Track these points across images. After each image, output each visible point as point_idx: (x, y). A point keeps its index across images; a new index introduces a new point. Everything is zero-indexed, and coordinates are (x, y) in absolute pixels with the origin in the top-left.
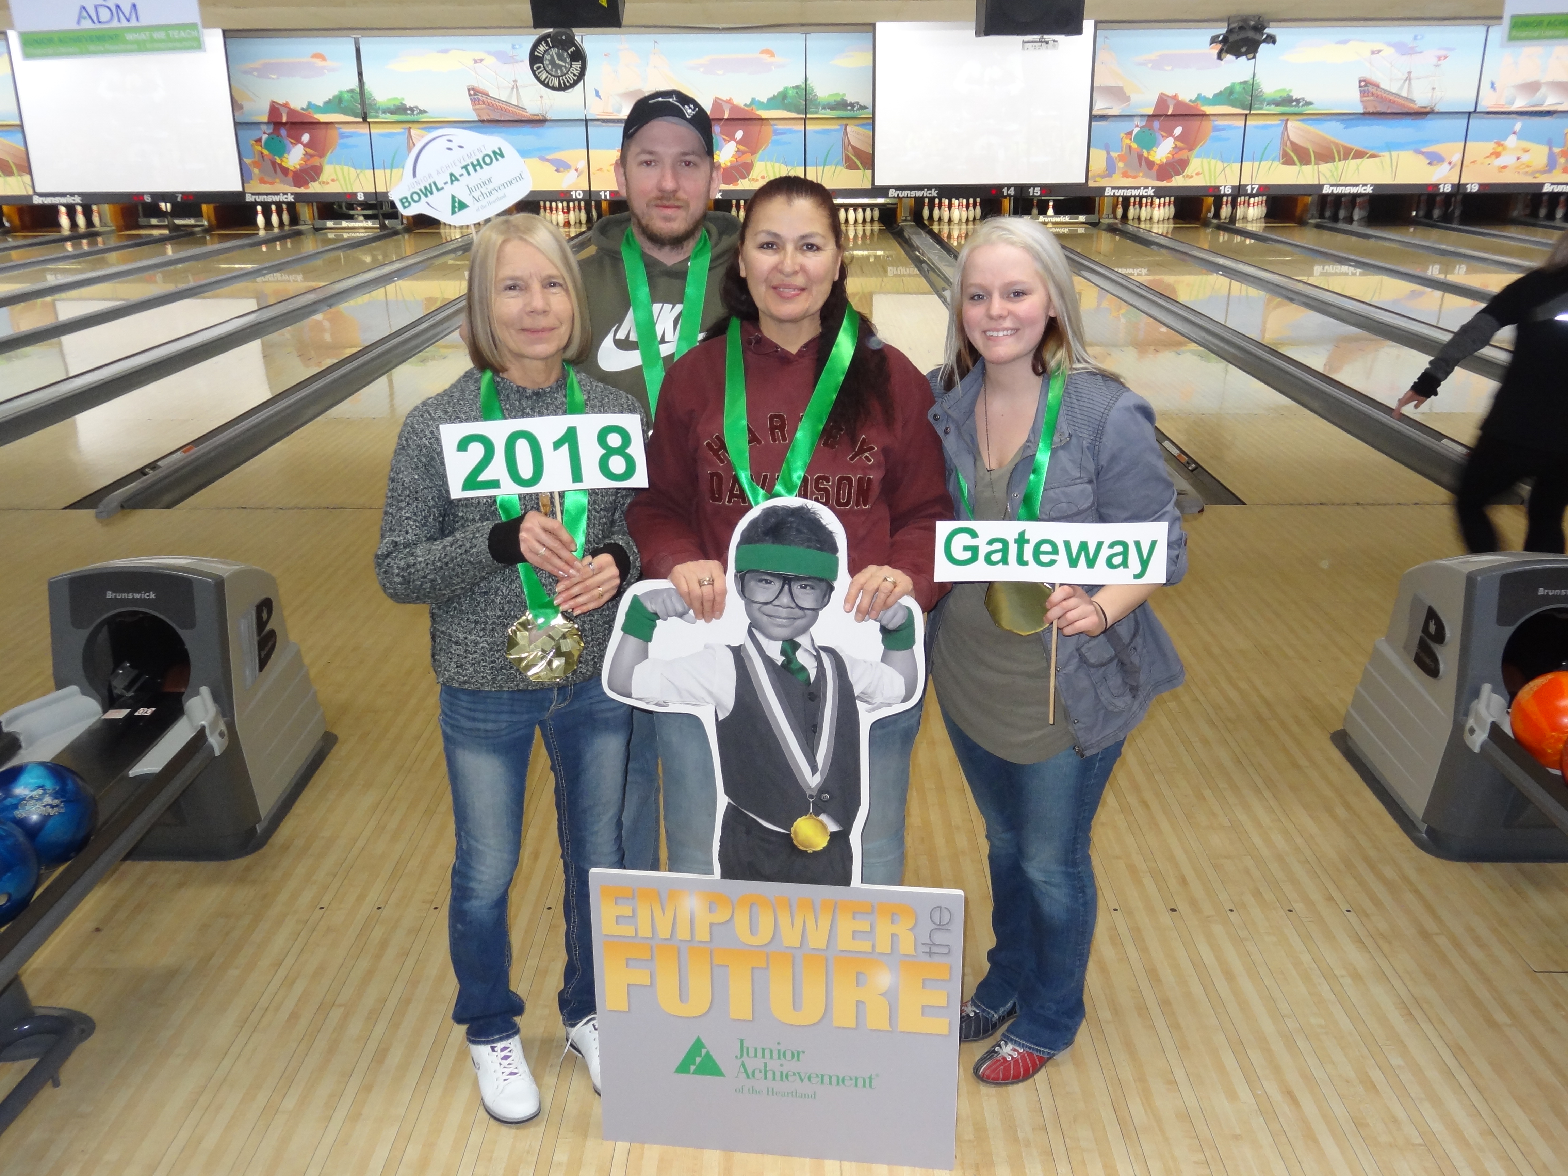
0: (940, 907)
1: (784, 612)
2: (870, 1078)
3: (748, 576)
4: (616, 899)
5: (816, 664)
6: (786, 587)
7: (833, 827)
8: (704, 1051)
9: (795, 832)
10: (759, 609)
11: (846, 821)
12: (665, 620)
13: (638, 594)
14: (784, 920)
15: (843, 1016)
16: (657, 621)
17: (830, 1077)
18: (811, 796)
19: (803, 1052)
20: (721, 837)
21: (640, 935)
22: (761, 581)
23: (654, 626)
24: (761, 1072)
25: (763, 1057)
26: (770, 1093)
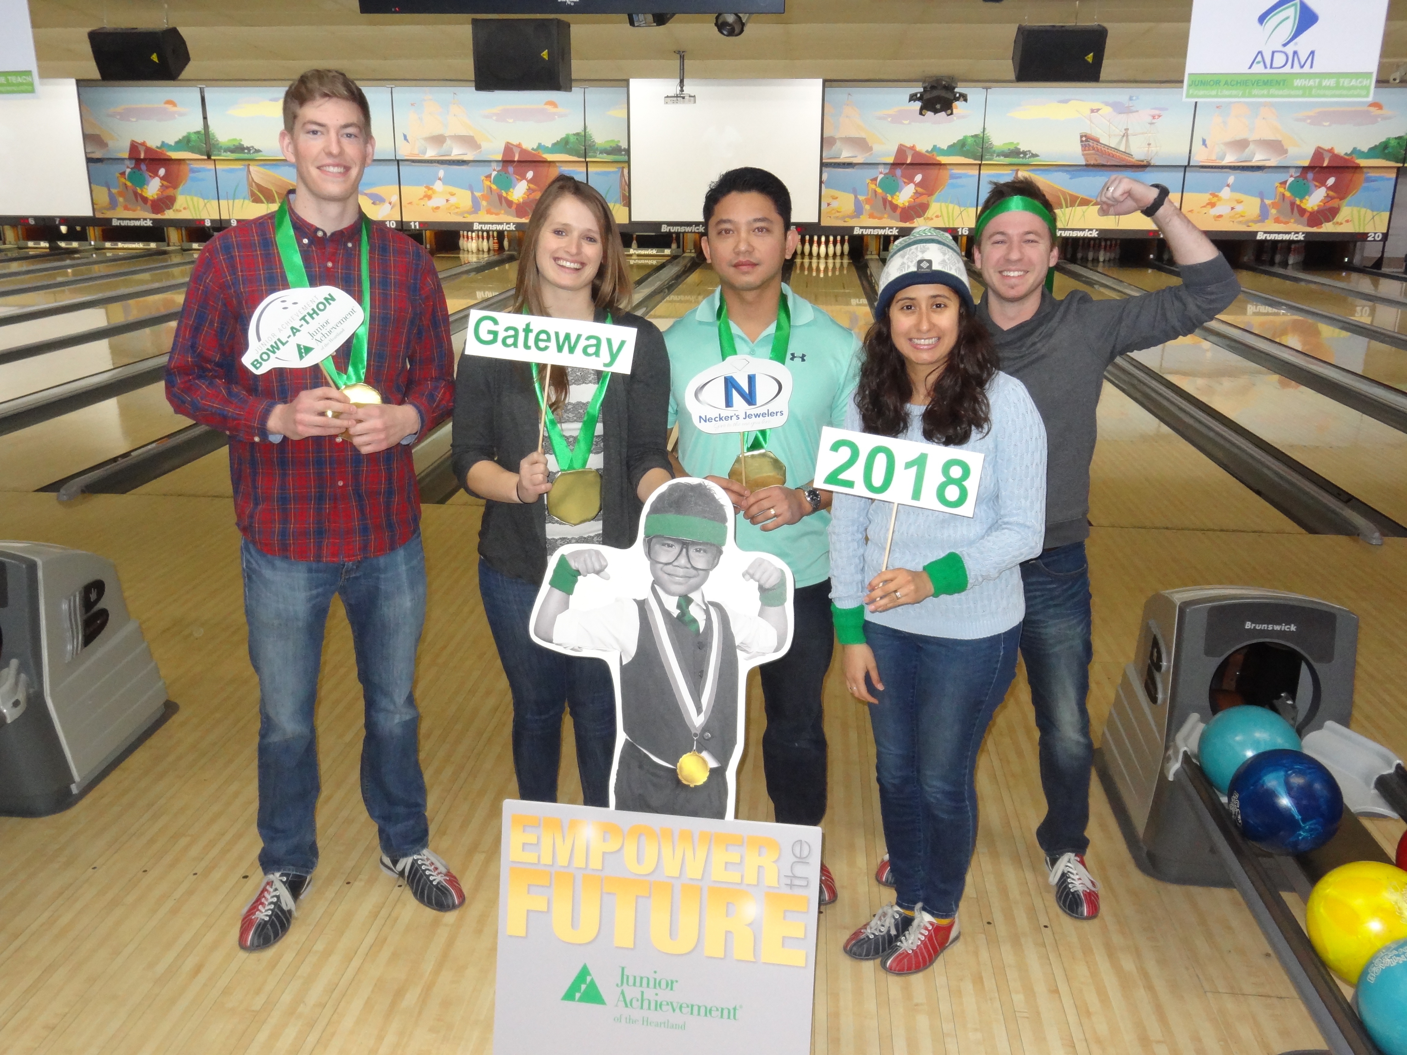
0: (801, 841)
1: (681, 572)
2: (735, 1009)
3: (654, 540)
4: (524, 826)
5: (705, 617)
6: (684, 550)
7: (713, 764)
8: (589, 979)
9: (681, 768)
10: (661, 569)
11: (724, 758)
12: (585, 576)
13: (565, 554)
14: (667, 851)
15: (713, 947)
16: (579, 577)
17: (699, 1007)
18: (696, 735)
19: (677, 981)
20: (618, 771)
21: (542, 862)
22: (664, 545)
23: (575, 581)
24: (638, 1000)
25: (641, 985)
26: (645, 1023)
